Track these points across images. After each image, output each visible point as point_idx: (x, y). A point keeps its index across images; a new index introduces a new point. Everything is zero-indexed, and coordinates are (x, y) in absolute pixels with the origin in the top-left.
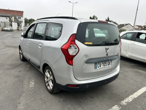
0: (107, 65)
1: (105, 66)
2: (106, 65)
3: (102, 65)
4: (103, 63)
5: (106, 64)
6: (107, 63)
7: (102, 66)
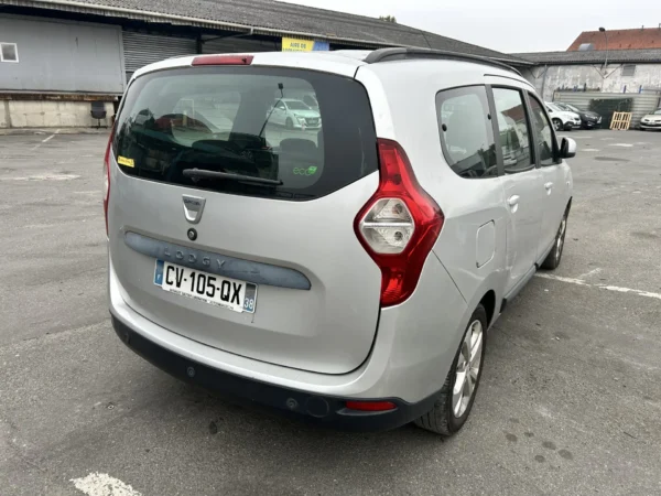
0: (218, 293)
1: (204, 296)
2: (210, 290)
3: (190, 280)
4: (193, 275)
5: (213, 286)
6: (218, 284)
7: (186, 287)
